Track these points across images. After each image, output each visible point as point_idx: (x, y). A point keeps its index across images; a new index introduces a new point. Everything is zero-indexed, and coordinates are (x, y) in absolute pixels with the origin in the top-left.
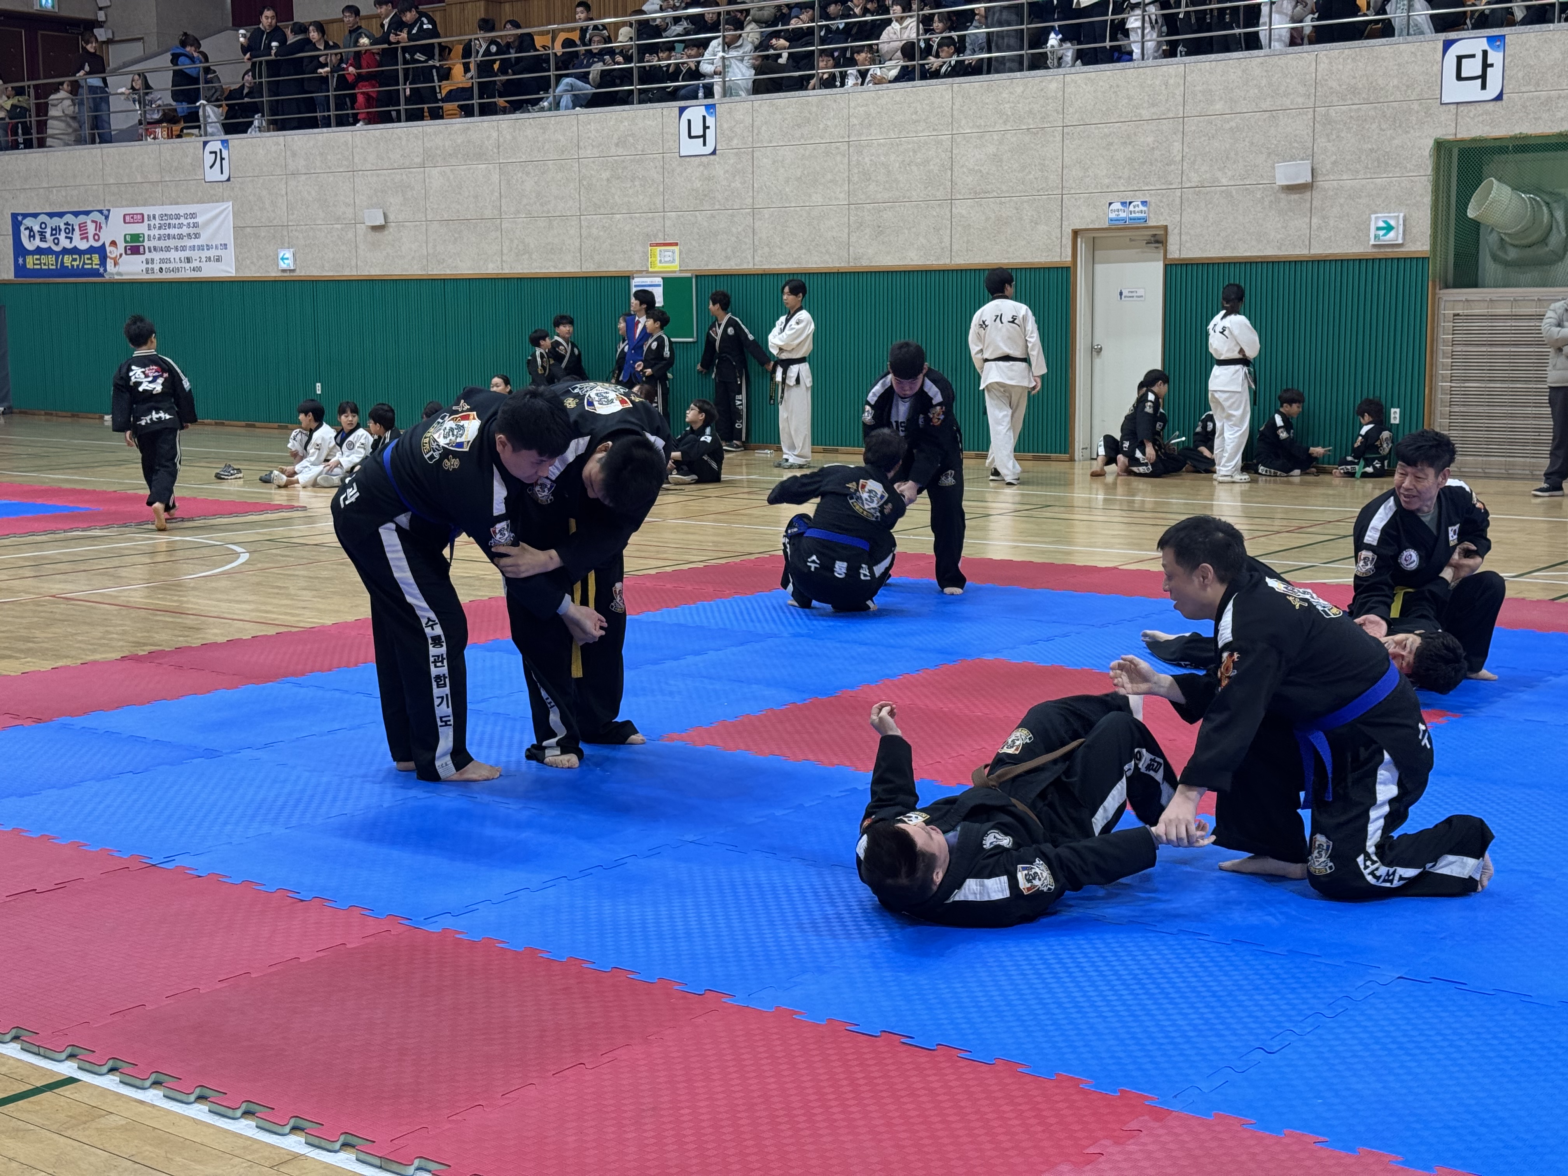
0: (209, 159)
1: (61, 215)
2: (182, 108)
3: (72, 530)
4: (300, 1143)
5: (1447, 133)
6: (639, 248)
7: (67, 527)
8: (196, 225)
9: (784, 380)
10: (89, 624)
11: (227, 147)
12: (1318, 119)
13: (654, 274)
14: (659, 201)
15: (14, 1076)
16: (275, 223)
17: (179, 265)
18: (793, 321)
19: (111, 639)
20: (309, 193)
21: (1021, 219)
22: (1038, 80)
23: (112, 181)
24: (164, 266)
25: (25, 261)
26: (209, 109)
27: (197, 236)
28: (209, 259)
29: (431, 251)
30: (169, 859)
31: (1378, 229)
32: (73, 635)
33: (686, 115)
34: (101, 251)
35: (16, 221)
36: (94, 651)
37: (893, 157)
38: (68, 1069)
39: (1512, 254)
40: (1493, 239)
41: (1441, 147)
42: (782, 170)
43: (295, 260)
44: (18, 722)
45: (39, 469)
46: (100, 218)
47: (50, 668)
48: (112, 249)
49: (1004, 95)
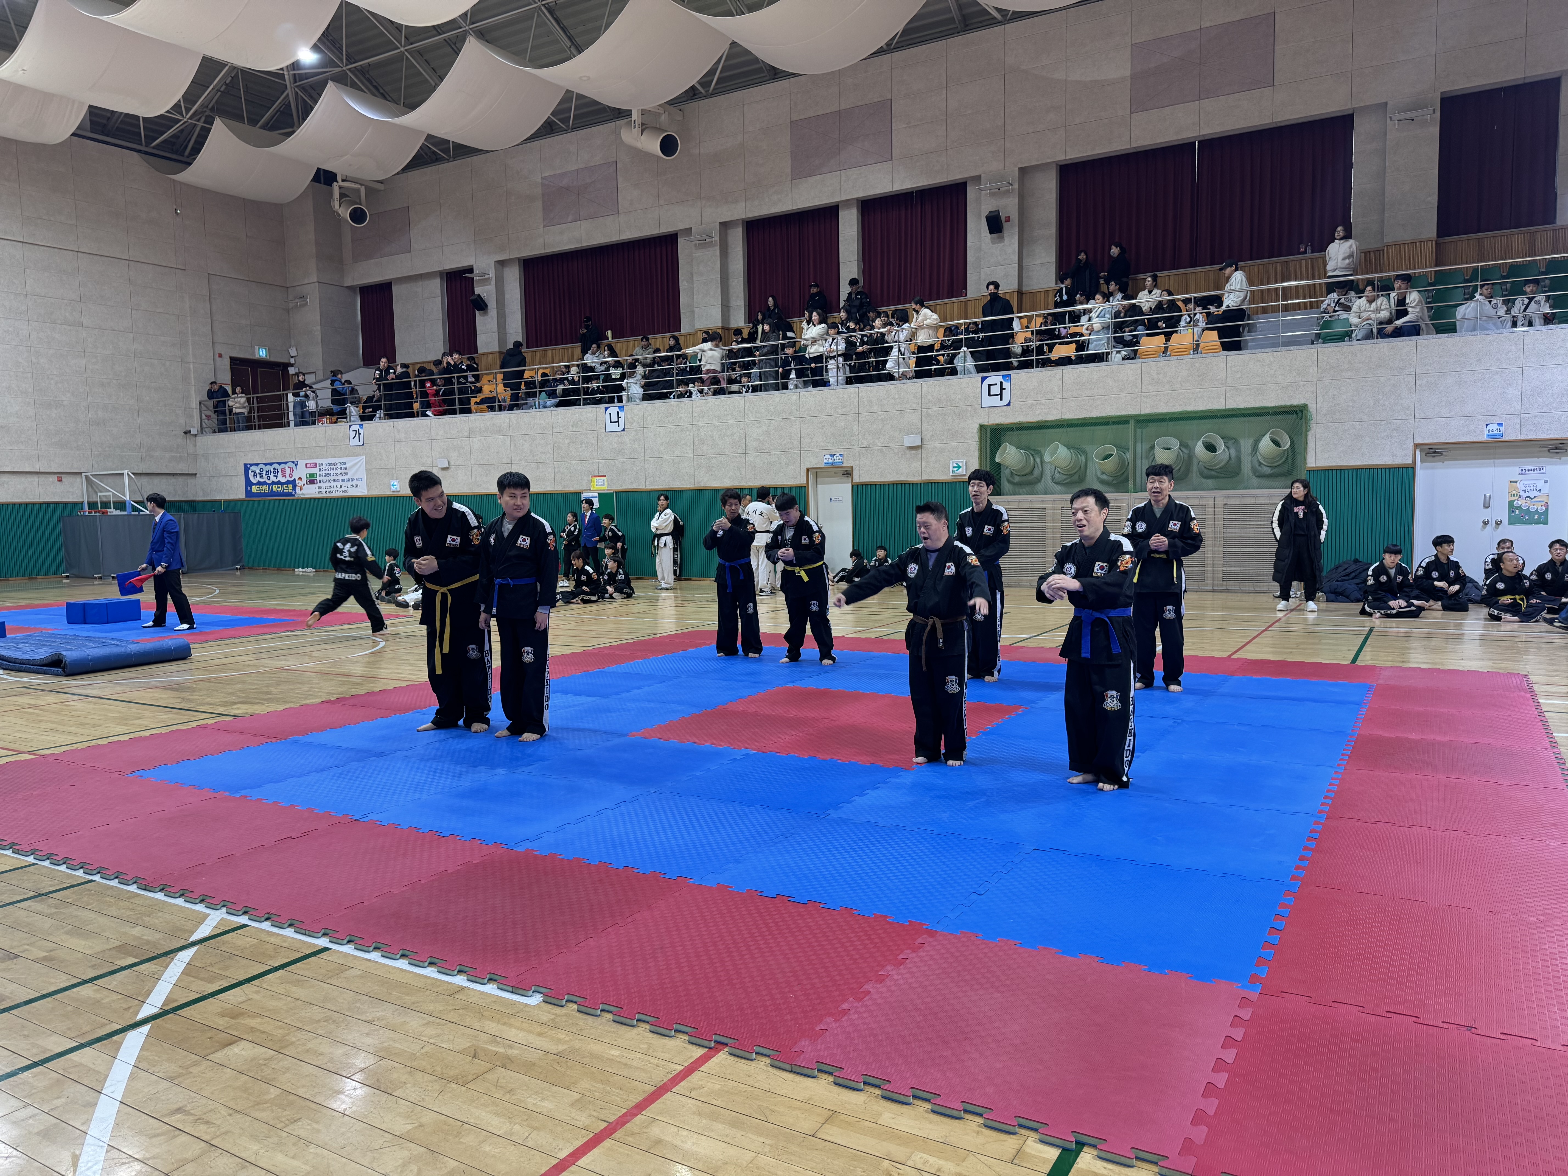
0: (352, 434)
1: (271, 464)
2: (336, 408)
3: (285, 631)
4: (464, 980)
5: (985, 421)
6: (585, 478)
7: (282, 630)
8: (345, 469)
9: (658, 544)
10: (300, 683)
11: (362, 428)
12: (923, 414)
13: (594, 491)
14: (595, 454)
15: (292, 948)
16: (389, 467)
17: (336, 489)
18: (663, 515)
19: (314, 691)
20: (407, 451)
21: (780, 463)
22: (787, 395)
23: (299, 446)
24: (328, 490)
25: (251, 488)
26: (352, 408)
27: (346, 474)
28: (352, 486)
29: (474, 480)
30: (365, 816)
31: (954, 467)
32: (292, 690)
33: (609, 411)
34: (293, 483)
35: (247, 468)
36: (306, 699)
37: (715, 433)
38: (323, 942)
39: (1017, 479)
40: (1007, 472)
41: (982, 428)
42: (659, 439)
43: (400, 486)
44: (270, 740)
45: (263, 598)
46: (293, 466)
47: (282, 708)
48: (299, 481)
49: (770, 402)
